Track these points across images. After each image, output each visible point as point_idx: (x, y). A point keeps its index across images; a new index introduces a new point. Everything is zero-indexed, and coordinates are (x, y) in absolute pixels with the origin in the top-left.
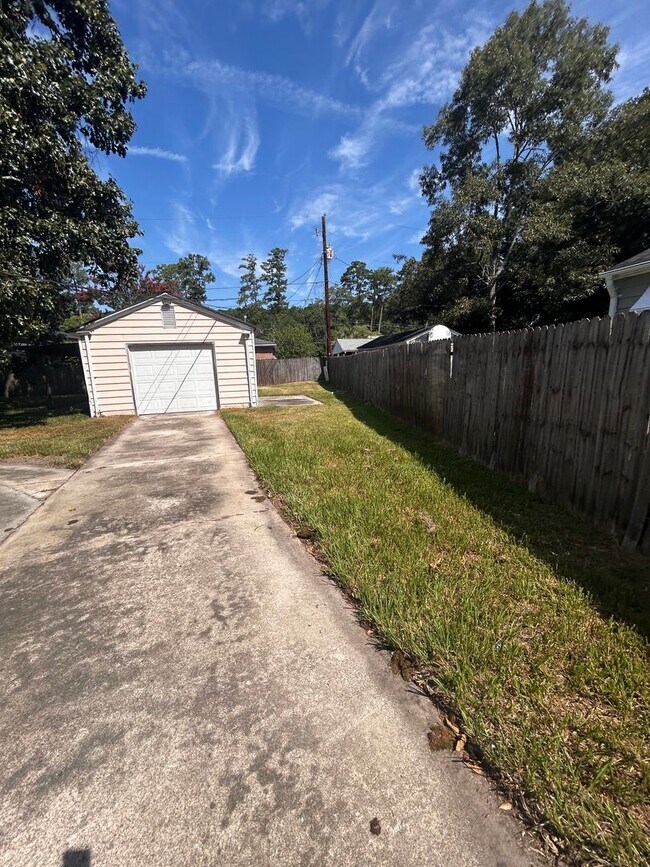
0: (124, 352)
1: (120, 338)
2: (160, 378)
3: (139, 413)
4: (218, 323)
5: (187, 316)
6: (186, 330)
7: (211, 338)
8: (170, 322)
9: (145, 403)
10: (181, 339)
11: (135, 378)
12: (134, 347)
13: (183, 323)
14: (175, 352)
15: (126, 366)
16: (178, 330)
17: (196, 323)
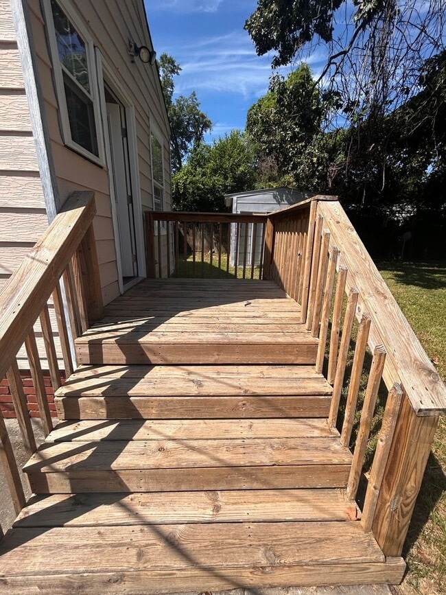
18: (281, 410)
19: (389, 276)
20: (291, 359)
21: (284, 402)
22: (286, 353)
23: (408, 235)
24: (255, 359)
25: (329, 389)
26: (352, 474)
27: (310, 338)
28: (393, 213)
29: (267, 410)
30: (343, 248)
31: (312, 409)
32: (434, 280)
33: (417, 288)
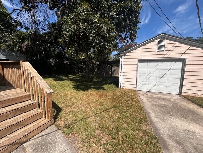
0: (136, 63)
1: (136, 57)
2: (150, 75)
3: (137, 89)
4: (192, 48)
5: (172, 45)
6: (169, 52)
7: (184, 56)
8: (161, 49)
9: (141, 85)
10: (166, 57)
11: (138, 74)
12: (141, 61)
13: (169, 49)
14: (160, 63)
15: (136, 69)
16: (165, 52)
17: (177, 48)
18: (23, 111)
19: (52, 79)
20: (24, 100)
21: (24, 109)
22: (21, 99)
23: (55, 68)
24: (10, 103)
25: (35, 102)
26: (43, 112)
27: (28, 94)
28: (50, 61)
29: (18, 113)
30: (32, 72)
31: (32, 107)
32: (63, 79)
33: (59, 81)
